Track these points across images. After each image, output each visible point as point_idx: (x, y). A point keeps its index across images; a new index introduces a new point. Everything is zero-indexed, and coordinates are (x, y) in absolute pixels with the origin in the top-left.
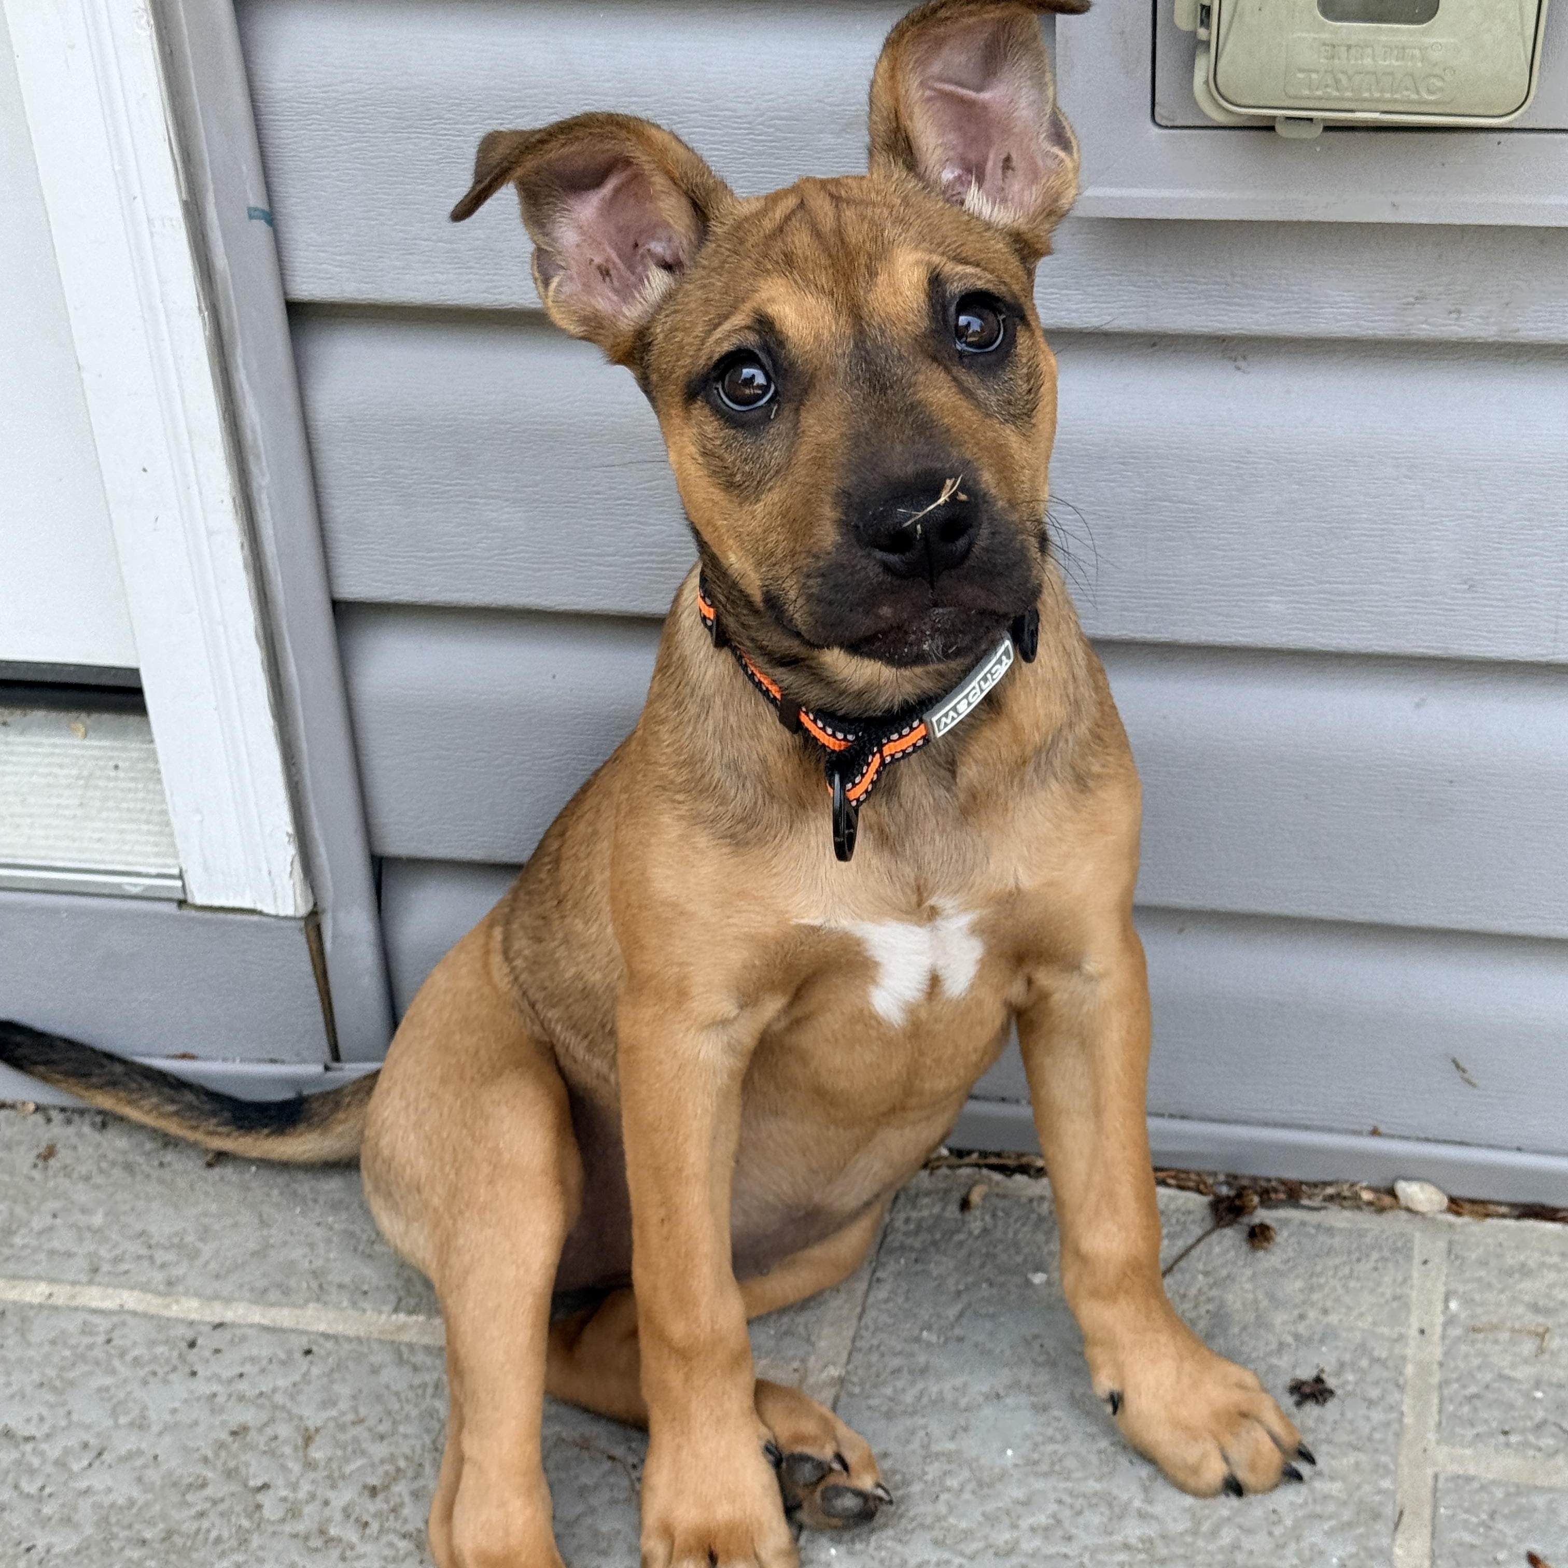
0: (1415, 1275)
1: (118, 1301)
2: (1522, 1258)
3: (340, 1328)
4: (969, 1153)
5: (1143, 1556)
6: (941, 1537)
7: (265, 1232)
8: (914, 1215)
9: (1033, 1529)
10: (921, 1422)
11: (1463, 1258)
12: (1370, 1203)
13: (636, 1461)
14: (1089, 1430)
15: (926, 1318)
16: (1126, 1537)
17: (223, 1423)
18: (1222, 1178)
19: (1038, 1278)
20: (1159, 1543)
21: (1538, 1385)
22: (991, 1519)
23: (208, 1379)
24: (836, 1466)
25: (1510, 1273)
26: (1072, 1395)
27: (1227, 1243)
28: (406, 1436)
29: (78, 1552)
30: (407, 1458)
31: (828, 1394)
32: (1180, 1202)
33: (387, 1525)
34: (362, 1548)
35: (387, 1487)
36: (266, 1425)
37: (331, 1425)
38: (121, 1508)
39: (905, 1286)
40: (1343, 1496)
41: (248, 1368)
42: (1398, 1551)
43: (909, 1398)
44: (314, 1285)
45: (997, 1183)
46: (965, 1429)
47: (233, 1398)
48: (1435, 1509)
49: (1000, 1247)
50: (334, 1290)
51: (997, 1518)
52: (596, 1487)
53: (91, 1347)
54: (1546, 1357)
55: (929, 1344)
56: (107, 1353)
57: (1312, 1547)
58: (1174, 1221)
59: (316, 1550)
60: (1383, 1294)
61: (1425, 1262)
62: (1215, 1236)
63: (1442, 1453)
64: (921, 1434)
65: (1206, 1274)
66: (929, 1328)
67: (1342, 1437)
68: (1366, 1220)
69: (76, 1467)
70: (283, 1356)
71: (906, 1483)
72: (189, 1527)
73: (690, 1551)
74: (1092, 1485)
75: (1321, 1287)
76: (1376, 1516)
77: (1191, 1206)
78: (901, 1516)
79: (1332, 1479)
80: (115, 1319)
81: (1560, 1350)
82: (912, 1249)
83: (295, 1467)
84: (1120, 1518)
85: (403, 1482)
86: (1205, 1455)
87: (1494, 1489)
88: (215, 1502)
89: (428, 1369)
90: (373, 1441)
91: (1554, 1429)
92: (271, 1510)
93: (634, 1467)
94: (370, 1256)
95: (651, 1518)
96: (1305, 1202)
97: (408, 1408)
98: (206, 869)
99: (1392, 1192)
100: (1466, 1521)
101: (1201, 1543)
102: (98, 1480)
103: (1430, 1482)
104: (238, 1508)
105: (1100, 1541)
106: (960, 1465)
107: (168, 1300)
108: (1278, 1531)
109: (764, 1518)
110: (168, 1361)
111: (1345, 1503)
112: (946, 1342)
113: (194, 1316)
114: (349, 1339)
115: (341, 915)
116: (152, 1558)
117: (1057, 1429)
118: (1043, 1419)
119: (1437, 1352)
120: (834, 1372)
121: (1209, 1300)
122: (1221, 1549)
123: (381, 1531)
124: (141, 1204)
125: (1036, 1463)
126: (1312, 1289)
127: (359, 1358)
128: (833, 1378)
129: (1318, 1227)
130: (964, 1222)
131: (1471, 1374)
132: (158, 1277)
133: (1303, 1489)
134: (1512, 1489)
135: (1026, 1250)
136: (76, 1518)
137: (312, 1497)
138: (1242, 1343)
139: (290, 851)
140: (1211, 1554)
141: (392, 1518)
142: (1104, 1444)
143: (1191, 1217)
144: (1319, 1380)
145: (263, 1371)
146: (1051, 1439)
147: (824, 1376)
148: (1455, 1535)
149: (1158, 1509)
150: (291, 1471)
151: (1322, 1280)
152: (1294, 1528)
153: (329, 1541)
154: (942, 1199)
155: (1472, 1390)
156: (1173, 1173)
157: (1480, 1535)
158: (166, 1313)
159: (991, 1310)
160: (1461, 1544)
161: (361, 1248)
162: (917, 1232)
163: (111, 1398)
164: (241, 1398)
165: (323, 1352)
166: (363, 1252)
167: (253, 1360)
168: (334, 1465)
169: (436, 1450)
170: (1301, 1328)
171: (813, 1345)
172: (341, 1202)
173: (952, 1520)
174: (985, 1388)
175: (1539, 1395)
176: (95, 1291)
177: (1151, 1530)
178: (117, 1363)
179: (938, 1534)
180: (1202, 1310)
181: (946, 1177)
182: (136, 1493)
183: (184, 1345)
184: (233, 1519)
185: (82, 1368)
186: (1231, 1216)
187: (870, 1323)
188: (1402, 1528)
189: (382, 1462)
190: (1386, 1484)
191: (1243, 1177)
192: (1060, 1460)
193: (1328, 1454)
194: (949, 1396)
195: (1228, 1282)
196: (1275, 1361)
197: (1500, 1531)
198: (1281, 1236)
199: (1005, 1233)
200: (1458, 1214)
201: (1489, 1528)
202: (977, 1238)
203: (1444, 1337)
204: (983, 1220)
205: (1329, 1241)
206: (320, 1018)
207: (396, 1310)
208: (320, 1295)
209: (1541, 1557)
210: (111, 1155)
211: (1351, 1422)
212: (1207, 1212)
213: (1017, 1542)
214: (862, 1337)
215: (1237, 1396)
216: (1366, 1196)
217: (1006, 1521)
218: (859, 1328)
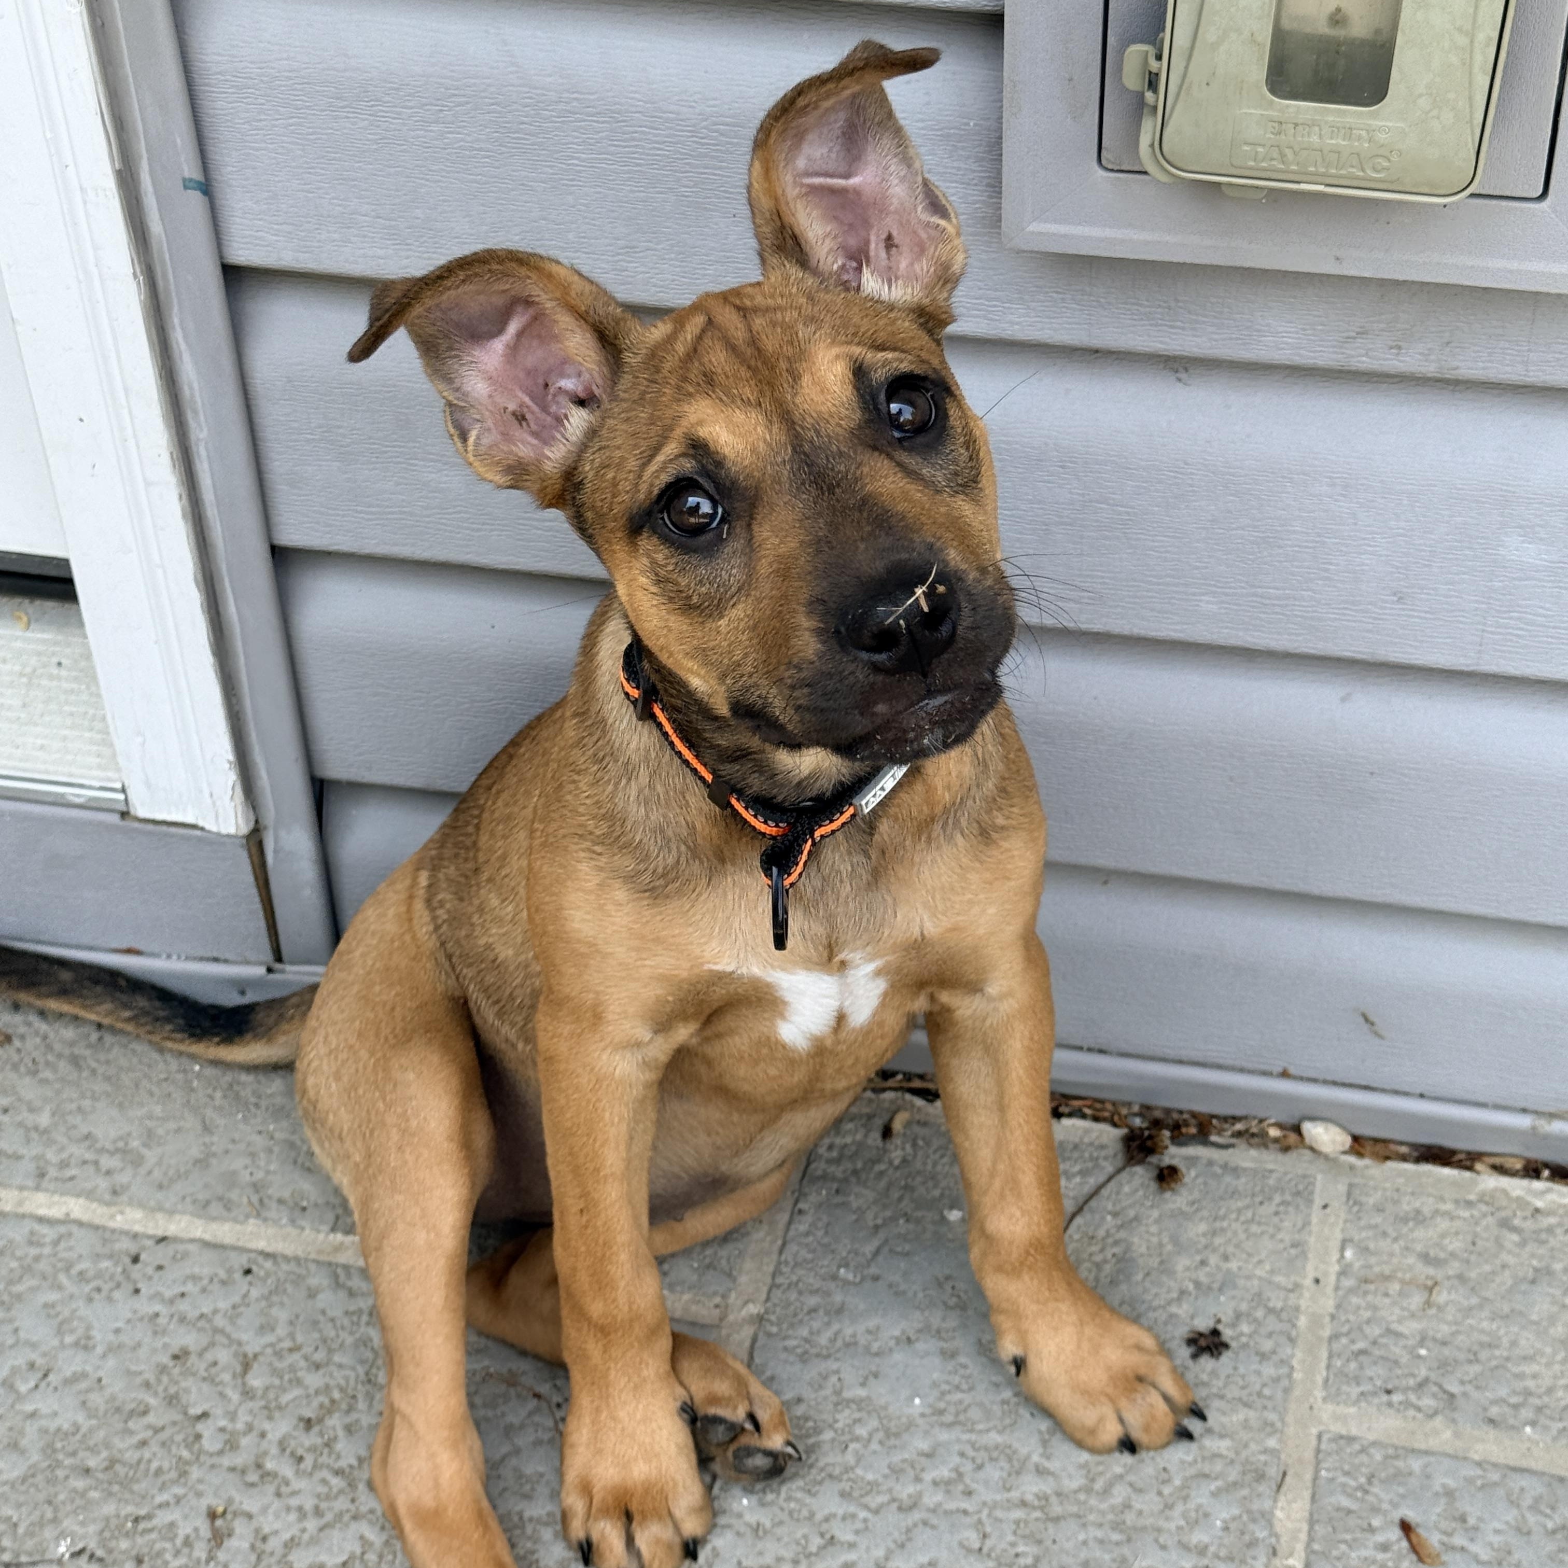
0: (1314, 1220)
1: (64, 1210)
2: (1417, 1204)
3: (278, 1247)
4: (893, 1074)
5: (1038, 1514)
6: (848, 1489)
7: (207, 1140)
8: (838, 1141)
9: (935, 1483)
10: (835, 1366)
11: (1361, 1204)
12: (1276, 1140)
13: (560, 1400)
14: (994, 1379)
15: (844, 1254)
16: (1023, 1493)
17: (165, 1346)
18: (1136, 1109)
19: (954, 1215)
20: (1054, 1500)
21: (1423, 1341)
22: (896, 1472)
23: (152, 1298)
24: (749, 1426)
25: (1405, 1220)
26: (980, 1341)
27: (1137, 1181)
28: (340, 1366)
29: (24, 1480)
30: (342, 1390)
31: (747, 1332)
32: (1094, 1135)
33: (320, 1460)
34: (297, 1484)
35: (320, 1420)
36: (206, 1349)
37: (269, 1351)
38: (66, 1434)
39: (825, 1219)
40: (1231, 1455)
41: (189, 1287)
42: (1279, 1514)
43: (823, 1340)
44: (255, 1199)
45: (919, 1109)
46: (876, 1375)
47: (176, 1318)
48: (1317, 1471)
49: (919, 1179)
50: (274, 1205)
51: (902, 1471)
52: (522, 1427)
53: (37, 1259)
54: (1433, 1311)
55: (846, 1283)
56: (54, 1266)
57: (1198, 1508)
58: (1087, 1155)
59: (253, 1485)
60: (1282, 1241)
61: (1325, 1207)
62: (1124, 1175)
63: (1327, 1411)
64: (834, 1379)
65: (1115, 1215)
66: (847, 1266)
67: (1233, 1392)
68: (1270, 1160)
69: (23, 1388)
70: (222, 1274)
71: (817, 1431)
72: (131, 1456)
73: (607, 1511)
74: (994, 1438)
75: (1223, 1230)
76: (1261, 1477)
77: (1105, 1140)
78: (811, 1466)
79: (1222, 1436)
80: (62, 1229)
81: (1447, 1304)
82: (834, 1179)
83: (235, 1396)
84: (1018, 1473)
85: (337, 1415)
86: (1101, 1420)
87: (1372, 1451)
88: (157, 1430)
89: (363, 1294)
90: (308, 1370)
91: (1435, 1389)
92: (211, 1443)
93: (559, 1406)
94: (309, 1170)
95: (571, 1476)
96: (1214, 1138)
97: (343, 1335)
98: (148, 784)
99: (1297, 1129)
100: (1344, 1485)
101: (1093, 1502)
102: (44, 1403)
103: (1314, 1442)
104: (179, 1438)
105: (998, 1497)
106: (869, 1413)
107: (113, 1209)
108: (1167, 1491)
109: (678, 1477)
110: (112, 1277)
111: (1232, 1462)
112: (863, 1279)
113: (137, 1228)
114: (287, 1259)
115: (283, 834)
116: (96, 1489)
117: (963, 1377)
118: (950, 1366)
119: (1329, 1304)
120: (753, 1309)
121: (1116, 1243)
122: (1113, 1508)
123: (316, 1466)
124: (87, 1103)
125: (941, 1412)
126: (1214, 1233)
127: (298, 1280)
128: (751, 1316)
129: (1225, 1167)
130: (885, 1151)
131: (1360, 1329)
132: (103, 1184)
133: (1194, 1446)
134: (1391, 1451)
135: (943, 1184)
136: (24, 1442)
137: (250, 1428)
138: (1145, 1291)
139: (232, 777)
140: (1103, 1513)
141: (326, 1451)
142: (1007, 1394)
143: (1103, 1153)
144: (1215, 1333)
145: (204, 1290)
146: (958, 1388)
147: (744, 1313)
148: (1333, 1500)
149: (1053, 1465)
150: (230, 1400)
151: (1225, 1224)
152: (1184, 1487)
153: (266, 1475)
154: (865, 1126)
155: (1360, 1345)
156: (1088, 1103)
157: (1357, 1499)
158: (112, 1224)
159: (907, 1247)
160: (1338, 1509)
161: (300, 1160)
162: (838, 1161)
163: (57, 1315)
164: (182, 1320)
165: (262, 1273)
166: (303, 1165)
167: (195, 1278)
168: (271, 1395)
169: (369, 1381)
170: (1202, 1276)
171: (734, 1280)
172: (283, 1108)
173: (859, 1472)
174: (897, 1333)
175: (1423, 1352)
176: (41, 1197)
177: (1046, 1486)
178: (62, 1278)
179: (846, 1486)
180: (1109, 1254)
181: (870, 1101)
182: (80, 1418)
183: (127, 1260)
184: (174, 1450)
185: (30, 1282)
186: (1141, 1155)
187: (790, 1259)
188: (1284, 1488)
189: (317, 1392)
190: (1272, 1443)
191: (1157, 1108)
192: (965, 1411)
193: (1218, 1410)
194: (862, 1340)
195: (1134, 1224)
196: (1174, 1309)
197: (1376, 1496)
198: (1190, 1175)
199: (925, 1164)
200: (1360, 1155)
201: (1366, 1492)
202: (897, 1168)
203: (1337, 1288)
204: (903, 1149)
205: (1234, 1182)
206: (262, 924)
207: (333, 1230)
208: (259, 1209)
209: (1413, 1525)
210: (57, 1047)
211: (1243, 1377)
212: (1119, 1146)
213: (920, 1495)
214: (781, 1273)
215: (1134, 1360)
216: (1274, 1132)
217: (911, 1473)
218: (779, 1263)
